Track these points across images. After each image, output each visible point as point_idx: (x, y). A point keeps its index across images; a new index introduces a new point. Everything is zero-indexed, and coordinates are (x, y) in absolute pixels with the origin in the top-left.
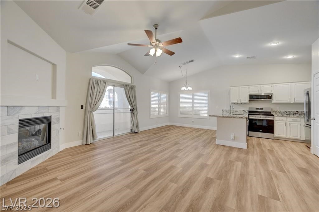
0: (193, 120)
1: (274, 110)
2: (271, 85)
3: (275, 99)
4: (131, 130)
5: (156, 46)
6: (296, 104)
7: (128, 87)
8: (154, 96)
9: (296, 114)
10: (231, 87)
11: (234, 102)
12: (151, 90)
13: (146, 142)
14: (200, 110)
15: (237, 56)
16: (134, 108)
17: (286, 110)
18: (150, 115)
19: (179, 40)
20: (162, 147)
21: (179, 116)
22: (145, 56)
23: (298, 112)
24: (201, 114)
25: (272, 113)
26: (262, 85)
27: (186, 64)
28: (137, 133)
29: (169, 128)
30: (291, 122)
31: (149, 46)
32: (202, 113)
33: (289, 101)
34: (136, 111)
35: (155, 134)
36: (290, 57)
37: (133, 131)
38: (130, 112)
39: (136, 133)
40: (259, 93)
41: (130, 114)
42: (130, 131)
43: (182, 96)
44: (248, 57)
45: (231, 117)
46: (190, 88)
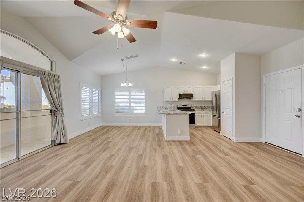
0: (130, 118)
1: (193, 106)
2: (192, 87)
3: (194, 99)
4: (53, 142)
5: (122, 23)
6: (205, 101)
7: (47, 76)
8: (85, 92)
9: (204, 108)
10: (165, 86)
11: (167, 99)
12: (81, 83)
13: (89, 156)
14: (136, 107)
15: (174, 60)
16: (57, 109)
17: (199, 106)
18: (80, 116)
19: (153, 25)
20: (117, 158)
21: (114, 115)
22: (94, 33)
23: (205, 107)
24: (135, 111)
25: (192, 108)
26: (187, 87)
27: (129, 58)
28: (65, 143)
29: (105, 129)
30: (204, 115)
31: (110, 19)
32: (137, 110)
33: (202, 99)
34: (61, 112)
35: (93, 140)
36: (204, 67)
37: (57, 142)
38: (50, 114)
39: (63, 144)
40: (185, 93)
41: (49, 117)
42: (50, 143)
43: (117, 93)
44: (181, 63)
45: (178, 114)
46: (130, 85)
